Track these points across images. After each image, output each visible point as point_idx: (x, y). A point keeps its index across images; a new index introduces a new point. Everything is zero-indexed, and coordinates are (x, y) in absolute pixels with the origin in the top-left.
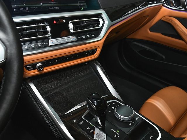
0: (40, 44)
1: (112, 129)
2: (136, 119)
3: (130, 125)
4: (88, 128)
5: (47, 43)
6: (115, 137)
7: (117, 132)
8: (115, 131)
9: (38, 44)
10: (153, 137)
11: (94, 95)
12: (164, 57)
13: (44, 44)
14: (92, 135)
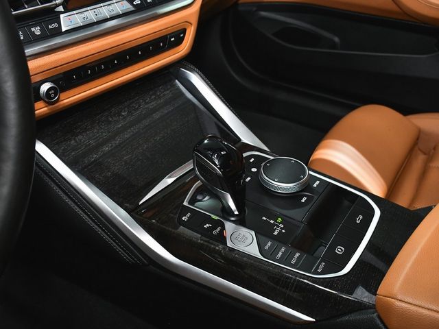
0: (39, 28)
1: (264, 218)
2: (315, 185)
3: (303, 201)
4: (208, 225)
5: (56, 25)
6: (276, 233)
7: (278, 222)
8: (272, 222)
9: (33, 29)
10: (361, 217)
11: (206, 141)
12: (336, 39)
13: (50, 27)
14: (222, 238)
